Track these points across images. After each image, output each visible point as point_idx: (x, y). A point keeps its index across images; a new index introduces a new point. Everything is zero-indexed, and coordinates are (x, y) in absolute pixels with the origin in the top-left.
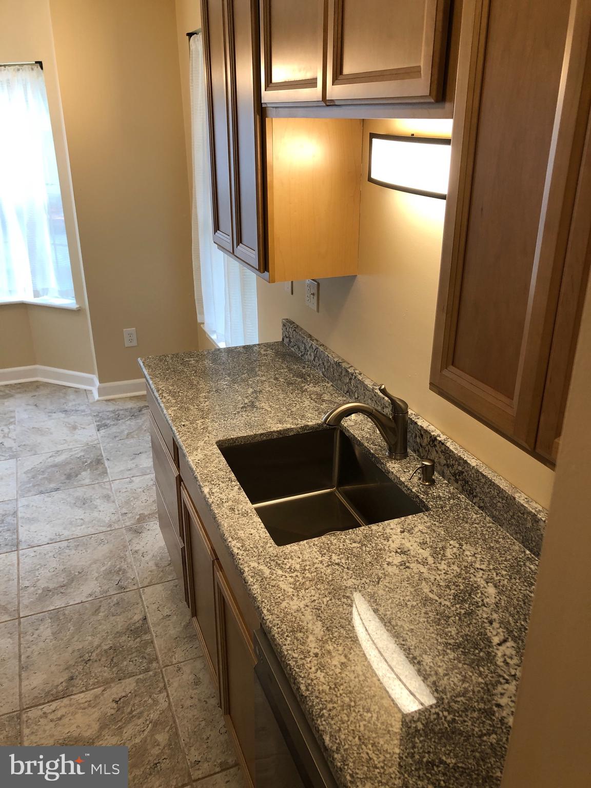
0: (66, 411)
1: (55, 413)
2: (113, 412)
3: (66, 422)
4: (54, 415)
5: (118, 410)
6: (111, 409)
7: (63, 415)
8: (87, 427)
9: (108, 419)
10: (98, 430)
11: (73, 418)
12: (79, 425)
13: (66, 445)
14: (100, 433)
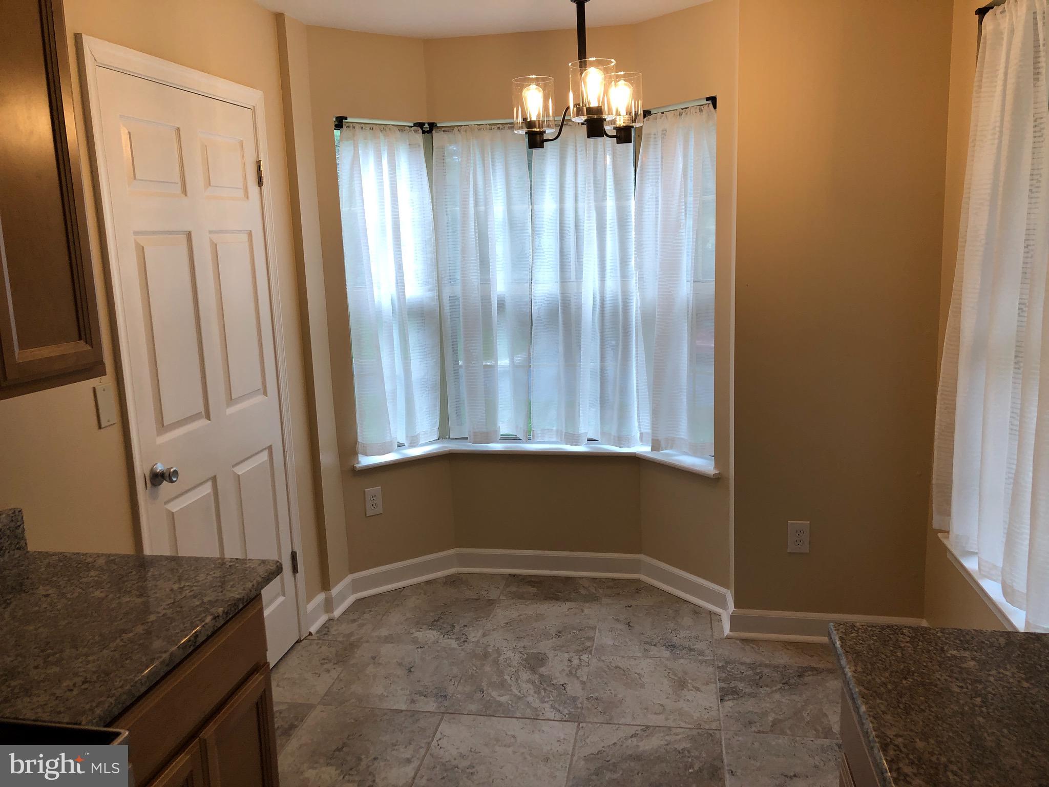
0: (674, 646)
1: (655, 645)
2: (752, 666)
3: (670, 669)
4: (654, 651)
5: (760, 665)
6: (748, 661)
7: (667, 654)
8: (703, 688)
9: (742, 680)
10: (721, 700)
11: (683, 664)
12: (690, 681)
13: (662, 717)
14: (723, 707)
